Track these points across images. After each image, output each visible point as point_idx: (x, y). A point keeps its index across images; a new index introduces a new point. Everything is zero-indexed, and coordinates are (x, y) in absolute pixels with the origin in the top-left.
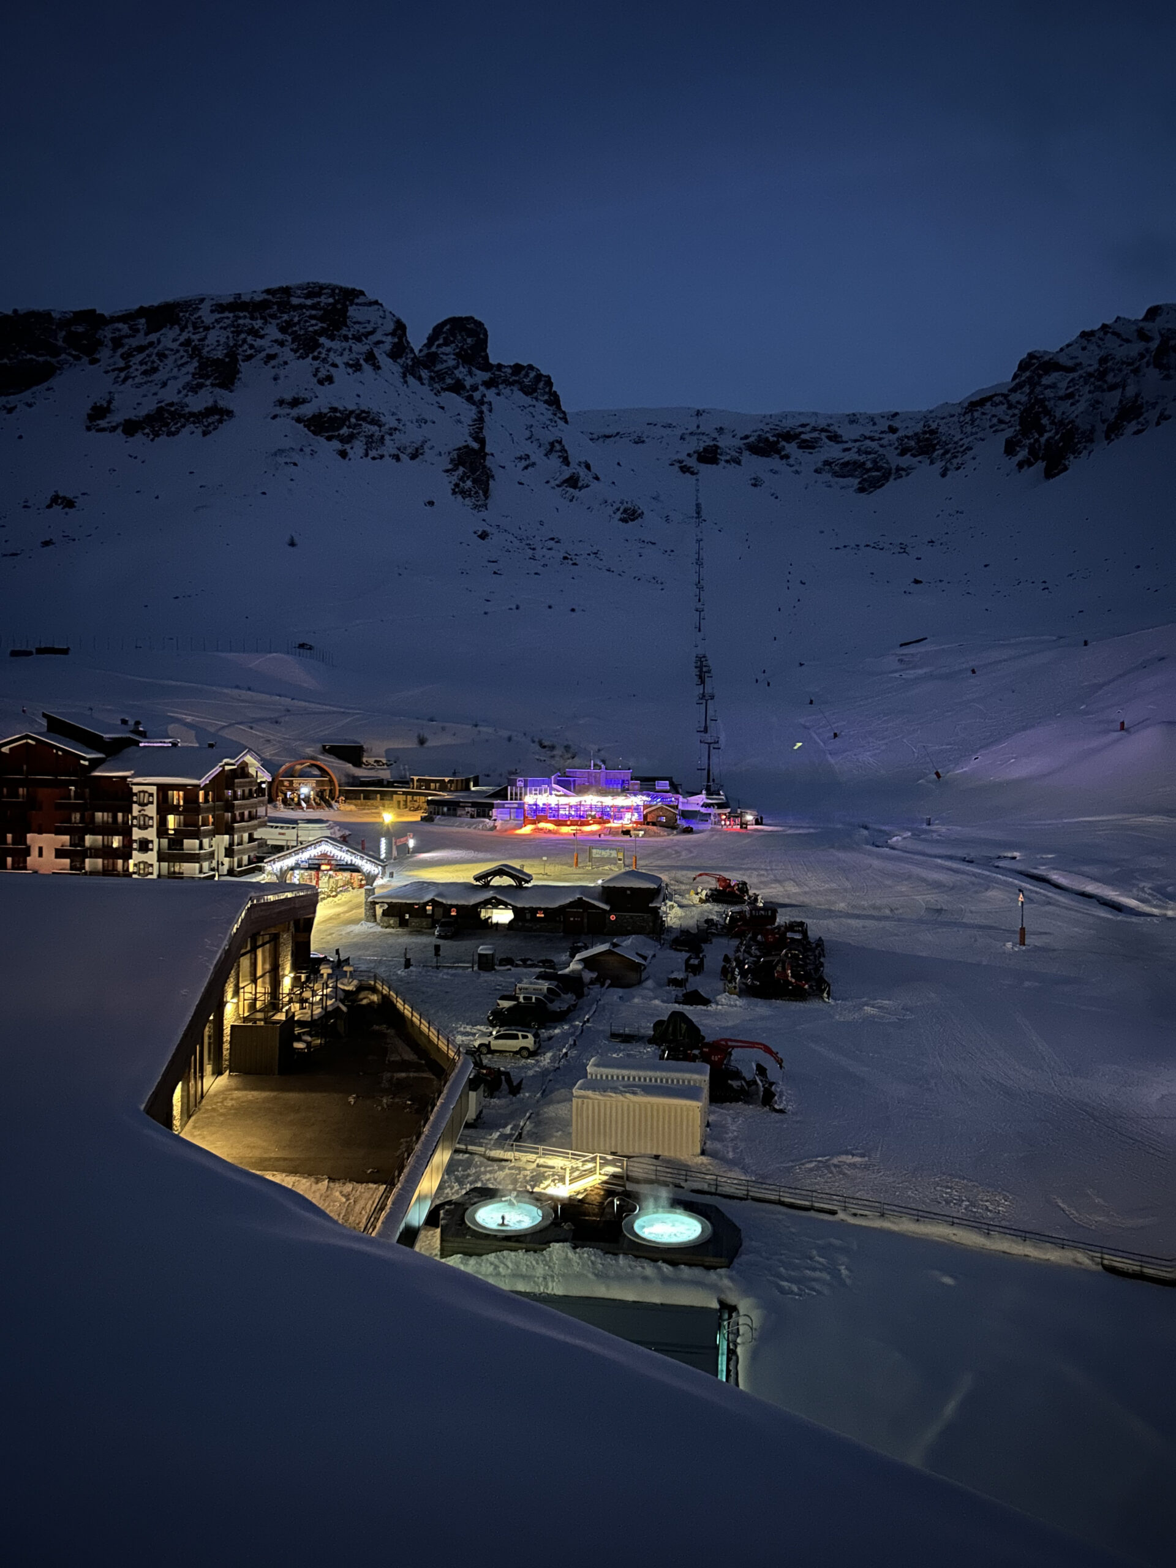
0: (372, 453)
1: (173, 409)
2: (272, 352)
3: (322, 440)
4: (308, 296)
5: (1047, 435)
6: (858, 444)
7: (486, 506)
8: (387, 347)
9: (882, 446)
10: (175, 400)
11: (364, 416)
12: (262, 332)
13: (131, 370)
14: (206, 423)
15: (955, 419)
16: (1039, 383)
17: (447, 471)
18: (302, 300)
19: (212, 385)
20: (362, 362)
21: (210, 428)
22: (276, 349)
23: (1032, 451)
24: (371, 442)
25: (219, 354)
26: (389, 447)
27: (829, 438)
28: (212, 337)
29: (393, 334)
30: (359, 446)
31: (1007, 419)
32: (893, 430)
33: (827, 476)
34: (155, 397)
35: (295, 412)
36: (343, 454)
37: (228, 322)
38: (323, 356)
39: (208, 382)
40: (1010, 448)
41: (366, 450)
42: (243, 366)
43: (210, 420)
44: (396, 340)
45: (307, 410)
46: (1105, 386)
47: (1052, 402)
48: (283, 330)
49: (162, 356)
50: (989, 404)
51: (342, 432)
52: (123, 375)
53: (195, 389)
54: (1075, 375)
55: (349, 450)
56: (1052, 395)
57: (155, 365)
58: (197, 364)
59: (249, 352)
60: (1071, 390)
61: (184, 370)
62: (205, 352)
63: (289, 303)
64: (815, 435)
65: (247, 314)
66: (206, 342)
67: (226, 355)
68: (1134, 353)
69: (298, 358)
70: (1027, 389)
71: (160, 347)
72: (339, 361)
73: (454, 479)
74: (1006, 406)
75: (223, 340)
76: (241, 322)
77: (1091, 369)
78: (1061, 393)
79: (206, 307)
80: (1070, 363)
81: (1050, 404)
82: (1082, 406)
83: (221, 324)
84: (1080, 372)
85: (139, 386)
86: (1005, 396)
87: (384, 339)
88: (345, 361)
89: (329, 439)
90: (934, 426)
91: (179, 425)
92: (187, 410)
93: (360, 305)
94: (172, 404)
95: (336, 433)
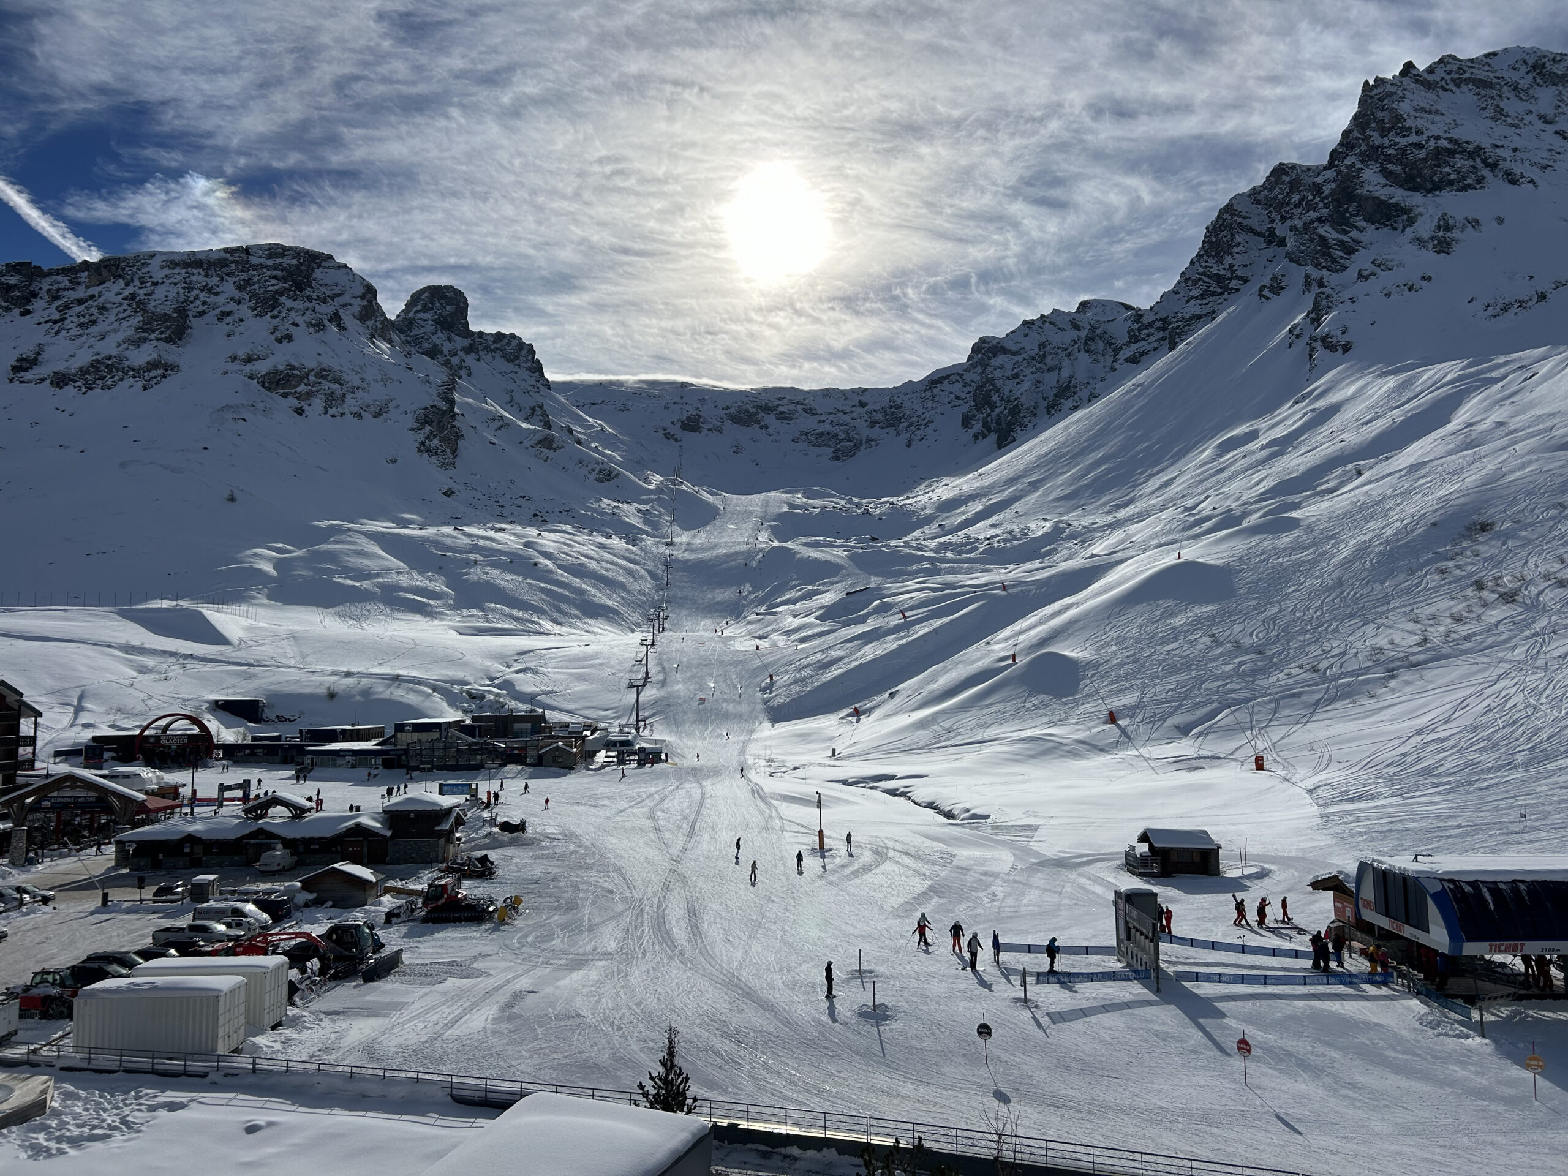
0: (331, 411)
1: (110, 362)
2: (227, 309)
3: (277, 397)
4: (269, 257)
5: (997, 410)
6: (831, 417)
7: (454, 464)
8: (356, 309)
9: (853, 419)
10: (114, 352)
11: (323, 373)
12: (218, 290)
13: (67, 322)
14: (147, 377)
15: (918, 394)
16: (988, 365)
17: (413, 429)
18: (263, 261)
19: (158, 340)
20: (326, 322)
21: (152, 383)
22: (232, 306)
23: (985, 424)
24: (331, 400)
25: (167, 308)
26: (351, 404)
27: (804, 410)
28: (160, 292)
29: (363, 297)
30: (318, 403)
31: (963, 396)
32: (863, 405)
33: (802, 445)
34: (91, 350)
35: (249, 368)
36: (300, 411)
37: (179, 278)
38: (283, 315)
39: (152, 336)
40: (966, 422)
41: (326, 408)
42: (195, 323)
43: (151, 375)
44: (365, 303)
45: (262, 367)
46: (1045, 368)
47: (1001, 381)
48: (239, 288)
49: (102, 309)
50: (946, 382)
51: (299, 389)
52: (56, 327)
53: (137, 343)
54: (1019, 358)
55: (306, 407)
56: (1000, 375)
57: (94, 318)
58: (141, 318)
59: (201, 308)
60: (1016, 371)
61: (126, 324)
62: (150, 307)
63: (247, 262)
64: (792, 407)
65: (201, 271)
66: (154, 297)
67: (175, 310)
68: (1068, 341)
69: (256, 315)
70: (979, 370)
71: (101, 300)
72: (299, 320)
73: (421, 437)
74: (962, 384)
75: (172, 295)
76: (194, 278)
77: (1033, 354)
78: (1009, 373)
79: (155, 264)
80: (1014, 348)
81: (999, 383)
82: (1026, 385)
83: (172, 280)
84: (1024, 356)
85: (73, 338)
86: (961, 376)
87: (352, 301)
88: (308, 320)
89: (285, 395)
90: (899, 401)
91: (116, 378)
92: (127, 363)
93: (328, 268)
94: (109, 358)
95: (293, 391)
